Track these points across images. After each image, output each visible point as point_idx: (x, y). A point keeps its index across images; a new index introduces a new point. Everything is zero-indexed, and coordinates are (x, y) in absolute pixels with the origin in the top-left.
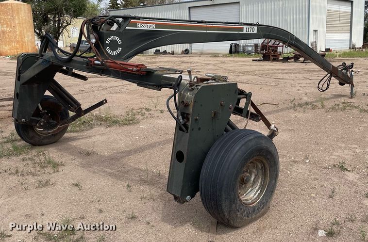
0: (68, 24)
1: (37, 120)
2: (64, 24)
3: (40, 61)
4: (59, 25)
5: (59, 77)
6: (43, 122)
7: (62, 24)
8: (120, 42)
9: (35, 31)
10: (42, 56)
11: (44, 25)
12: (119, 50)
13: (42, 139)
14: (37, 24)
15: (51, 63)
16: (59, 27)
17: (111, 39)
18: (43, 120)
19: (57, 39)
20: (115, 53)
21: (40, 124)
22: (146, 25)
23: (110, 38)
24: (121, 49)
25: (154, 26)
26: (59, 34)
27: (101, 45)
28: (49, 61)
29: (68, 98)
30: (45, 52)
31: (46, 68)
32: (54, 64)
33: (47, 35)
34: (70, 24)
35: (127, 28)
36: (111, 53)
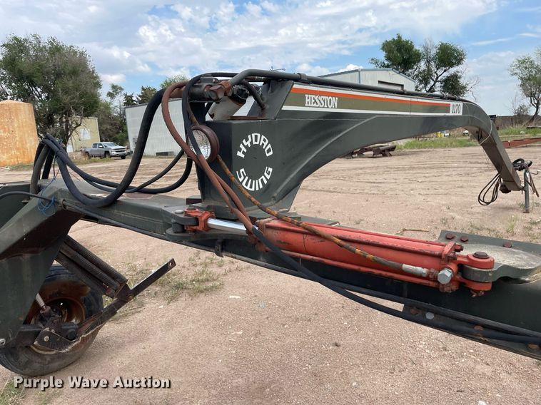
0: (78, 125)
1: (35, 332)
2: (74, 126)
3: (34, 202)
4: (67, 126)
5: (81, 232)
6: (47, 334)
7: (70, 126)
8: (269, 151)
9: (39, 135)
10: (39, 189)
11: (49, 128)
12: (268, 173)
13: (49, 363)
14: (41, 127)
15: (59, 207)
16: (67, 130)
17: (248, 143)
18: (47, 329)
19: (66, 143)
20: (258, 185)
21: (41, 341)
22: (321, 98)
23: (247, 140)
24: (270, 170)
25: (334, 101)
26: (68, 137)
27: (223, 163)
28: (56, 203)
29: (100, 272)
30: (46, 176)
31: (50, 218)
32: (67, 208)
33: (47, 141)
34: (80, 125)
35: (285, 108)
36: (248, 188)
